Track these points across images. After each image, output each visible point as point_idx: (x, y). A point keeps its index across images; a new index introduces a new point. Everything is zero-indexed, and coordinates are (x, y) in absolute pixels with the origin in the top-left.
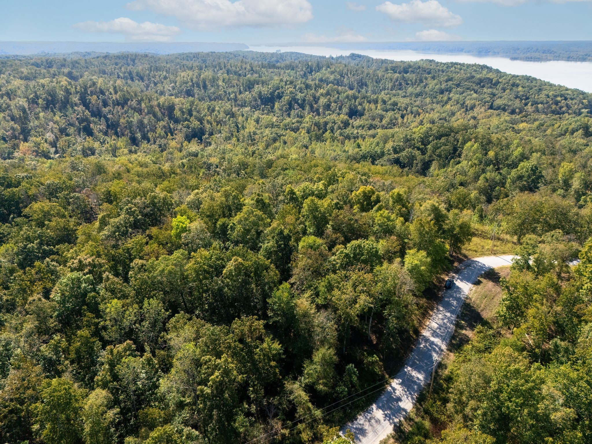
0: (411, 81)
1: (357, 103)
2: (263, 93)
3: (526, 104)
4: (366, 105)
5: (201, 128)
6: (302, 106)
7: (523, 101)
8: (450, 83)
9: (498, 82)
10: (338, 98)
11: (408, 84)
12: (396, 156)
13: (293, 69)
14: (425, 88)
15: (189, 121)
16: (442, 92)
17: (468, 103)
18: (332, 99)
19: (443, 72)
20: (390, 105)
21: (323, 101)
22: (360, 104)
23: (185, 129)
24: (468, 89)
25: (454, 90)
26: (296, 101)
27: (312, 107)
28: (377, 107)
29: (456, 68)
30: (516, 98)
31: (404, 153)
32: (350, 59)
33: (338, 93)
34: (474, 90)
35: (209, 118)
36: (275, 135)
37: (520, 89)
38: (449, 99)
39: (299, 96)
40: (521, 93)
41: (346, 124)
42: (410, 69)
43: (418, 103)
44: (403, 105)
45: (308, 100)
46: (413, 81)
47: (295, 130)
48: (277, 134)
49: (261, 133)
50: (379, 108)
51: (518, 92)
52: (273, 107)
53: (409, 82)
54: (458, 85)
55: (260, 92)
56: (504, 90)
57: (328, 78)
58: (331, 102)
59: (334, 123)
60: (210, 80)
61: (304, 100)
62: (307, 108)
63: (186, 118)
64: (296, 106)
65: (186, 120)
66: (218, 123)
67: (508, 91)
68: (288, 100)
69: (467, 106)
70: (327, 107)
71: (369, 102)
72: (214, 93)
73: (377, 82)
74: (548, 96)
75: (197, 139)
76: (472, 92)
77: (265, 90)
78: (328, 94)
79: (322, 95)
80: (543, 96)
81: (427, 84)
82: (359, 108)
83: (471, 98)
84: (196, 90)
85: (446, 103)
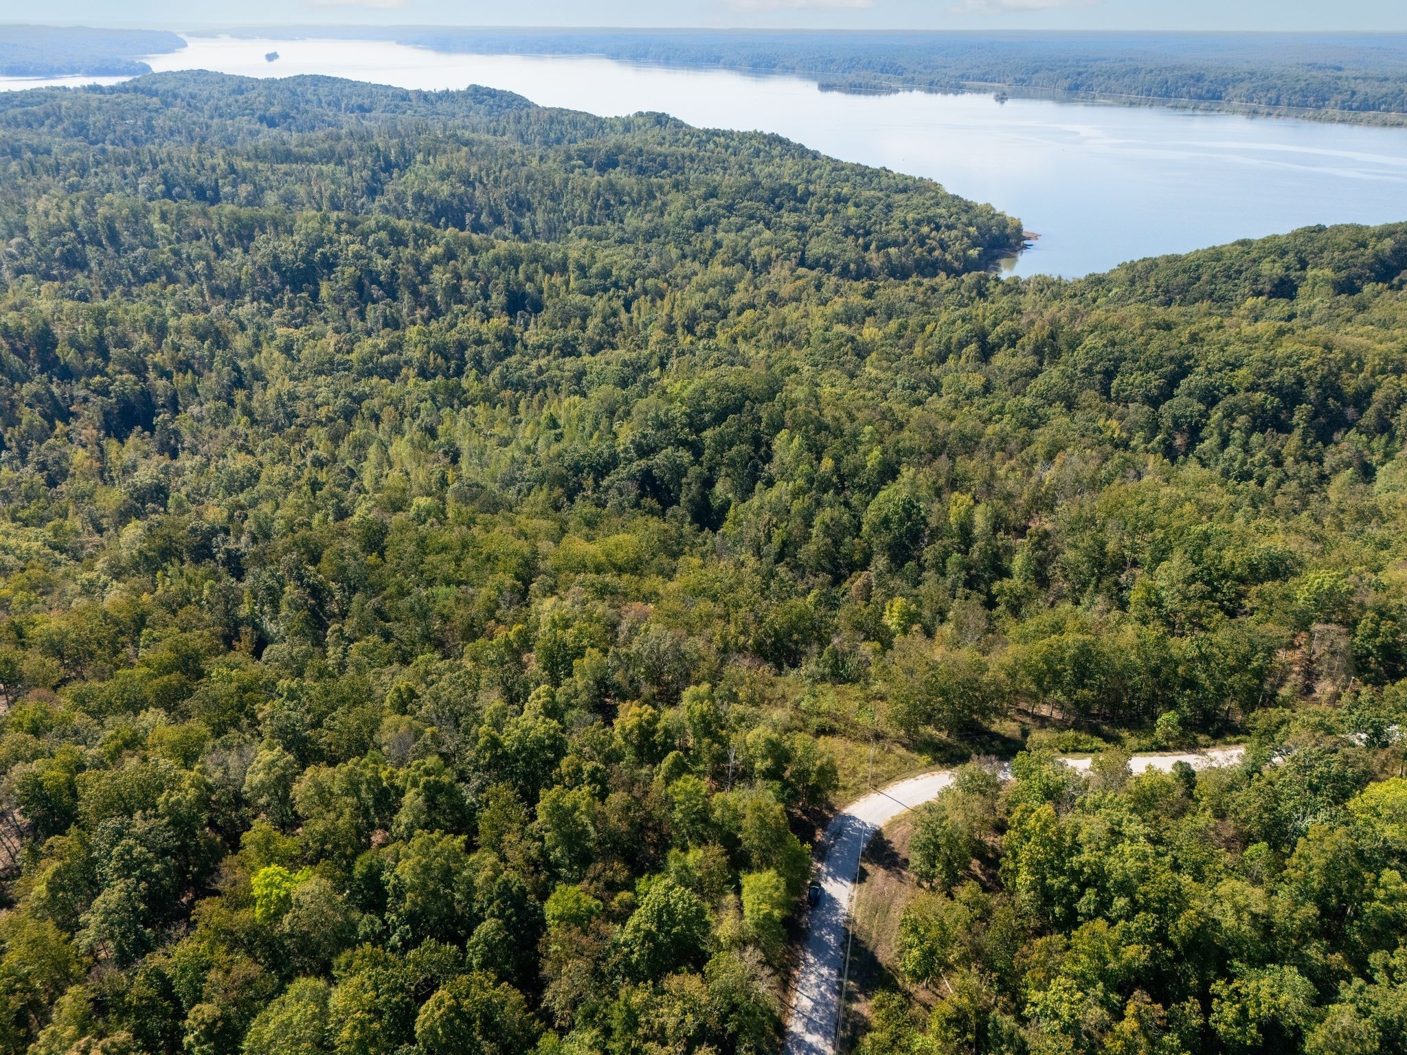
0: (629, 195)
1: (521, 276)
2: (283, 257)
3: (866, 248)
4: (545, 281)
5: (143, 392)
6: (392, 294)
7: (861, 241)
8: (714, 202)
9: (809, 194)
10: (475, 264)
11: (622, 203)
12: (643, 463)
13: (340, 162)
14: (662, 214)
15: (103, 373)
16: (700, 225)
17: (757, 254)
18: (463, 270)
19: (692, 160)
20: (597, 276)
21: (440, 276)
22: (530, 279)
23: (98, 400)
24: (751, 217)
25: (724, 221)
26: (374, 278)
27: (415, 293)
28: (567, 283)
29: (716, 145)
30: (846, 235)
31: (659, 458)
32: (470, 101)
33: (474, 251)
34: (763, 218)
35: (158, 358)
36: (348, 401)
37: (852, 210)
38: (718, 245)
39: (381, 264)
40: (854, 221)
41: (508, 341)
42: (621, 157)
43: (654, 262)
44: (625, 273)
45: (405, 277)
46: (634, 195)
47: (391, 373)
48: (349, 395)
49: (310, 395)
50: (572, 284)
51: (849, 219)
52: (315, 295)
53: (626, 198)
54: (730, 208)
55: (276, 257)
56: (821, 212)
57: (436, 191)
58: (459, 278)
59: (480, 342)
60: (126, 220)
61: (393, 275)
62: (406, 296)
63: (94, 365)
64: (376, 291)
65: (95, 371)
66: (184, 366)
67: (829, 216)
68: (352, 276)
69: (754, 261)
70: (454, 292)
71: (549, 271)
72: (145, 259)
73: (552, 199)
74: (905, 224)
75: (139, 428)
76: (761, 225)
77: (288, 247)
78: (450, 255)
79: (436, 260)
80: (896, 225)
81: (664, 204)
82: (529, 287)
83: (760, 242)
84: (91, 252)
85: (712, 254)
